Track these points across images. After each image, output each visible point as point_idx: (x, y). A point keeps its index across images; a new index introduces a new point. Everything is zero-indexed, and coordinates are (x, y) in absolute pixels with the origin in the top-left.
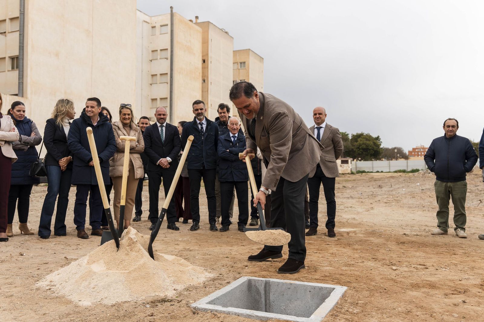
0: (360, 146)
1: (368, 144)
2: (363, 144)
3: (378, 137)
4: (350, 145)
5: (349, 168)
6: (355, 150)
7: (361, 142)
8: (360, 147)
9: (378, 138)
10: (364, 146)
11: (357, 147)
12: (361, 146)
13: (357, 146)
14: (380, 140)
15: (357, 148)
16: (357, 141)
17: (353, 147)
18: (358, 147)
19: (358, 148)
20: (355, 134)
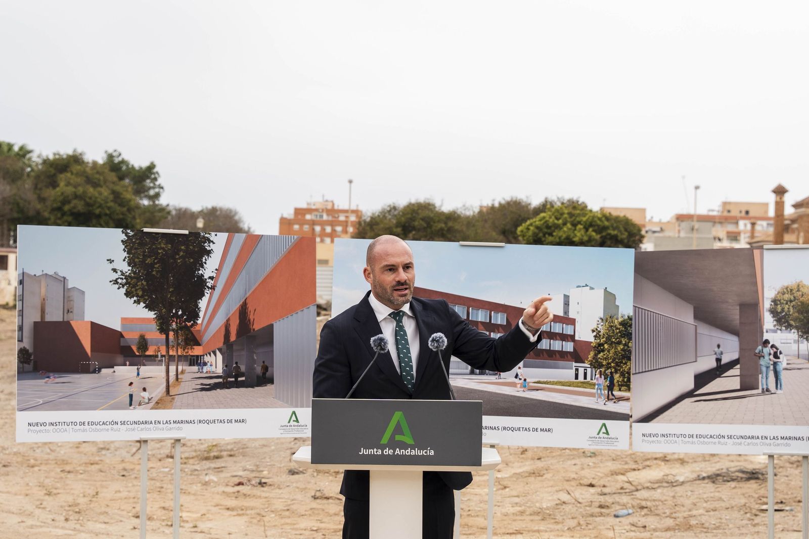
0: (65, 201)
1: (90, 198)
2: (76, 196)
3: (151, 167)
4: (31, 196)
5: (9, 284)
6: (46, 214)
7: (70, 190)
8: (66, 208)
9: (149, 172)
10: (80, 206)
11: (55, 205)
12: (69, 202)
13: (55, 200)
14: (155, 179)
15: (53, 210)
16: (54, 184)
17: (39, 206)
18: (59, 204)
19: (59, 209)
20: (51, 157)
